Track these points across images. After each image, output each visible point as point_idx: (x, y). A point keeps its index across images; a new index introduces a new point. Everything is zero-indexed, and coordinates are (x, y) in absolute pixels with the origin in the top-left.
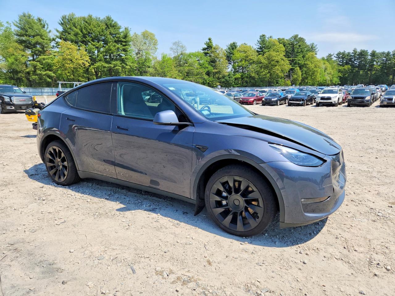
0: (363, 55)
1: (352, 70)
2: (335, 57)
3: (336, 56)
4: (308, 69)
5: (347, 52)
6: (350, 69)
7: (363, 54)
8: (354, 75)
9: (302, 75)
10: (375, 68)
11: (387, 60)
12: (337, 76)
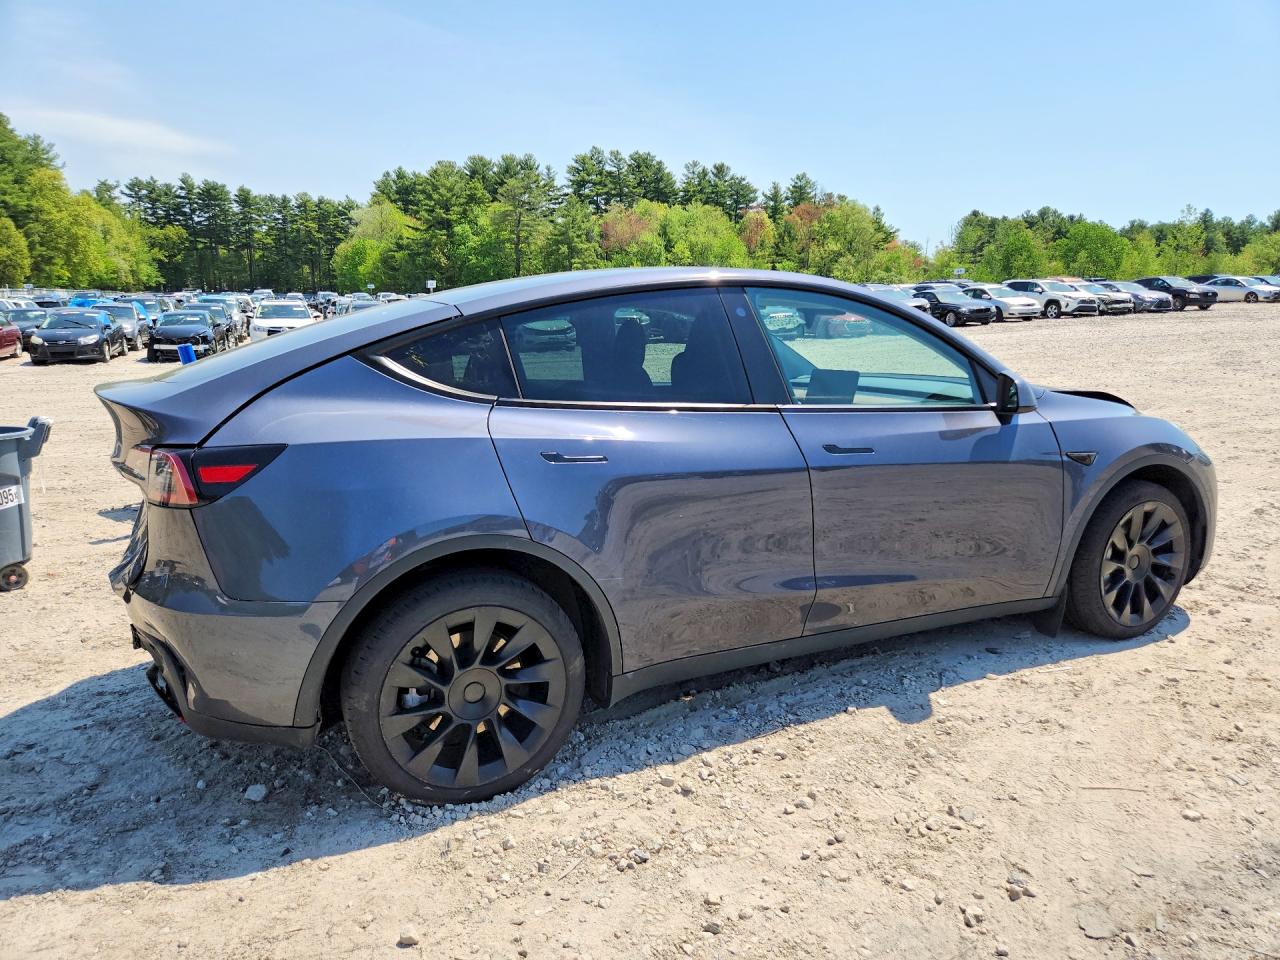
0: (215, 198)
1: (191, 242)
2: (123, 193)
3: (127, 192)
4: (49, 226)
5: (161, 181)
6: (187, 239)
7: (211, 195)
8: (201, 258)
9: (31, 247)
10: (260, 240)
11: (285, 220)
12: (147, 257)
